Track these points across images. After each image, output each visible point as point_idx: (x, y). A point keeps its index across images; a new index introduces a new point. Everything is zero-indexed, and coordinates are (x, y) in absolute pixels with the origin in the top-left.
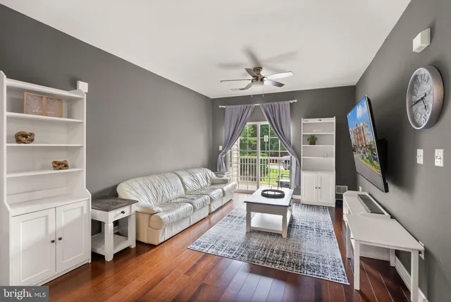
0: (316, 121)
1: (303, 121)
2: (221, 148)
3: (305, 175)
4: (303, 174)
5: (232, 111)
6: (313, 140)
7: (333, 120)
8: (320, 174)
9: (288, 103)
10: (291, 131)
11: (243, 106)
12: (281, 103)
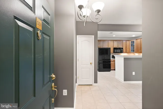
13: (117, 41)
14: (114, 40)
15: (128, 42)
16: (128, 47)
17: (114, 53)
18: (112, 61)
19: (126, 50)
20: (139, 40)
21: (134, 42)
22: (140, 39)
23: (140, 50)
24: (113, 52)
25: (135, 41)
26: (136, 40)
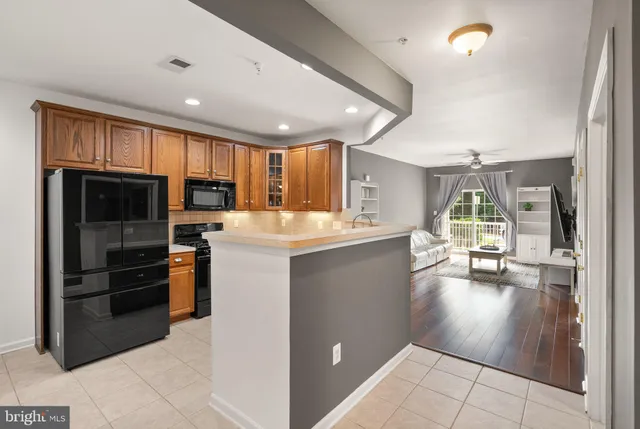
0: (532, 189)
1: (519, 190)
2: (435, 213)
3: (520, 238)
4: (519, 237)
5: (447, 181)
6: (529, 207)
7: (548, 189)
8: (535, 237)
9: (503, 173)
10: (507, 197)
11: (459, 176)
12: (496, 173)
13: (208, 141)
14: (186, 133)
15: (256, 157)
16: (255, 180)
17: (187, 212)
18: (179, 265)
19: (249, 195)
20: (301, 152)
21: (280, 156)
22: (307, 146)
23: (307, 200)
24: (182, 207)
25: (283, 152)
26: (290, 148)
